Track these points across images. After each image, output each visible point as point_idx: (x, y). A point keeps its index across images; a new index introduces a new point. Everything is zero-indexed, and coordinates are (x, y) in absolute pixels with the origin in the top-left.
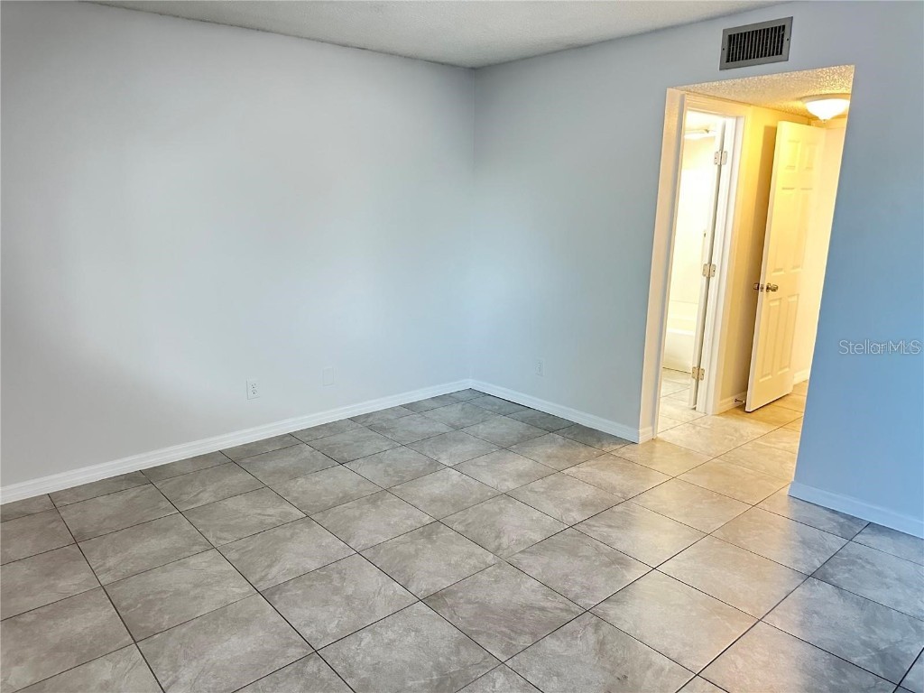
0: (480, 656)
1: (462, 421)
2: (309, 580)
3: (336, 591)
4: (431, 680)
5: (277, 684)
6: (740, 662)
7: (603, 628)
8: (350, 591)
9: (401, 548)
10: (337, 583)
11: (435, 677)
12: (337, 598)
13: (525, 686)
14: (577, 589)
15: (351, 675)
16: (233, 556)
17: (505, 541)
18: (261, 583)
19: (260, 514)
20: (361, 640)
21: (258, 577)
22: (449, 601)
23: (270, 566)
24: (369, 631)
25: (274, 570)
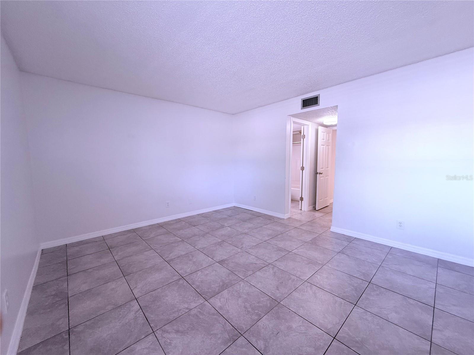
0: (235, 277)
1: (232, 214)
2: (182, 257)
3: (190, 260)
4: (220, 285)
5: (169, 287)
6: (319, 277)
7: (275, 269)
8: (195, 260)
9: (211, 248)
10: (191, 258)
11: (221, 284)
12: (190, 262)
13: (250, 286)
14: (266, 258)
15: (193, 284)
16: (158, 251)
17: (244, 246)
18: (167, 258)
19: (168, 240)
20: (198, 274)
21: (166, 257)
22: (226, 262)
23: (170, 254)
24: (201, 271)
25: (171, 255)
